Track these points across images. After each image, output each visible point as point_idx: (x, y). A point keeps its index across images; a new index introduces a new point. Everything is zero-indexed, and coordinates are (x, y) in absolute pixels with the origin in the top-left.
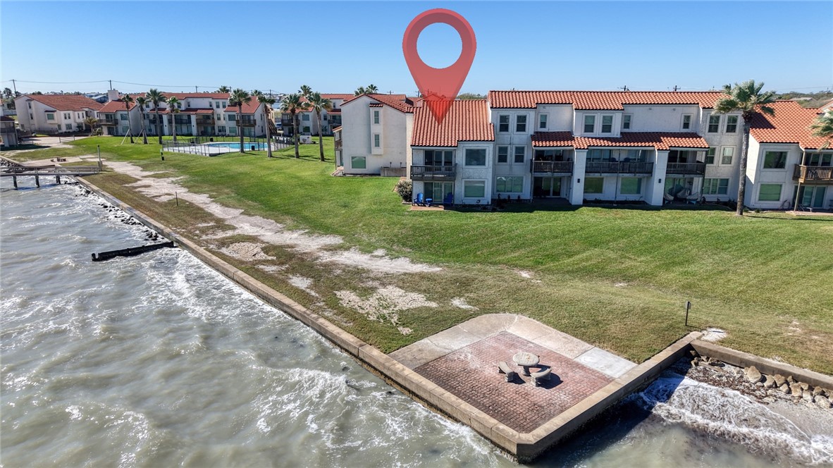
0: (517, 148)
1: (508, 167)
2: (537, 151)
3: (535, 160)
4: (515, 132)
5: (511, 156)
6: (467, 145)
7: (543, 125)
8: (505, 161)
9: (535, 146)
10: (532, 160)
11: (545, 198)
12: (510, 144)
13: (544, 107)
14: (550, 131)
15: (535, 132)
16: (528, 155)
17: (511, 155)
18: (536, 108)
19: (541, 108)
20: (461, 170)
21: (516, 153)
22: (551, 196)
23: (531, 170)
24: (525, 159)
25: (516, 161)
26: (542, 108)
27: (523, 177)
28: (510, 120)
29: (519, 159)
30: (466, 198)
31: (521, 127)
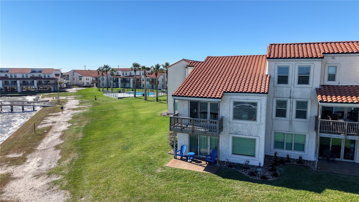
0: (298, 103)
1: (287, 123)
2: (323, 107)
3: (322, 118)
4: (296, 85)
5: (291, 111)
6: (235, 97)
7: (332, 77)
8: (284, 116)
9: (321, 102)
10: (317, 117)
11: (334, 161)
12: (290, 98)
13: (333, 58)
14: (341, 84)
15: (321, 86)
16: (313, 111)
17: (291, 109)
18: (323, 58)
19: (328, 59)
20: (228, 124)
21: (297, 107)
22: (342, 159)
23: (316, 129)
24: (308, 114)
25: (297, 117)
26: (330, 58)
27: (305, 136)
28: (290, 72)
29: (301, 114)
30: (234, 156)
31: (304, 80)
